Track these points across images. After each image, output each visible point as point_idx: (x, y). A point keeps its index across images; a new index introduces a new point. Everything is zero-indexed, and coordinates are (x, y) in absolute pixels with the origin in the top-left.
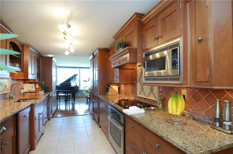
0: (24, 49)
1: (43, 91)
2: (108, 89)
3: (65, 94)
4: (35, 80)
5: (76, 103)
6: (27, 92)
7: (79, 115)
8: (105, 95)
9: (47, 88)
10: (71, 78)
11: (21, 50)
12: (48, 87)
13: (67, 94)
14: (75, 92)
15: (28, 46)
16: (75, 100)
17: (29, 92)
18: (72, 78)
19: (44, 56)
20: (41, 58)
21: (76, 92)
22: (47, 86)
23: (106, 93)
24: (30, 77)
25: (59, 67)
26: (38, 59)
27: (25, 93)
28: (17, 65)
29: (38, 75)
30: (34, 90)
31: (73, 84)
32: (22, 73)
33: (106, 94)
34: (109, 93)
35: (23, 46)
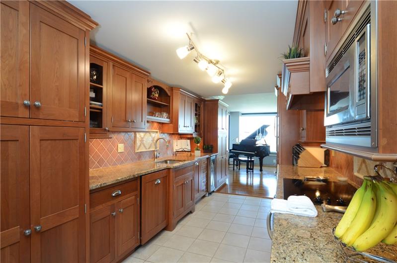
0: (174, 93)
1: (200, 151)
2: (299, 154)
3: (248, 158)
4: (192, 134)
5: (265, 174)
6: (180, 151)
7: (269, 197)
8: (293, 165)
9: (209, 147)
10: (256, 132)
11: (169, 94)
12: (212, 146)
13: (251, 158)
14: (264, 155)
15: (178, 88)
16: (263, 169)
17: (182, 151)
18: (259, 133)
19: (206, 99)
20: (203, 102)
21: (264, 157)
22: (211, 144)
23: (294, 160)
24: (182, 130)
25: (243, 114)
26: (196, 105)
27: (178, 151)
28: (165, 114)
29: (197, 127)
30: (189, 148)
31: (260, 142)
32: (171, 124)
33: (295, 163)
34: (300, 162)
35: (172, 89)
